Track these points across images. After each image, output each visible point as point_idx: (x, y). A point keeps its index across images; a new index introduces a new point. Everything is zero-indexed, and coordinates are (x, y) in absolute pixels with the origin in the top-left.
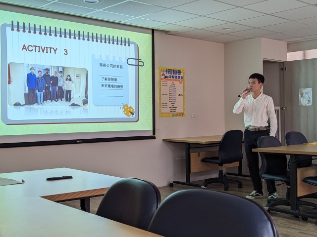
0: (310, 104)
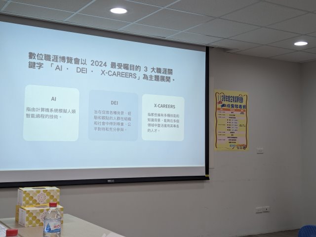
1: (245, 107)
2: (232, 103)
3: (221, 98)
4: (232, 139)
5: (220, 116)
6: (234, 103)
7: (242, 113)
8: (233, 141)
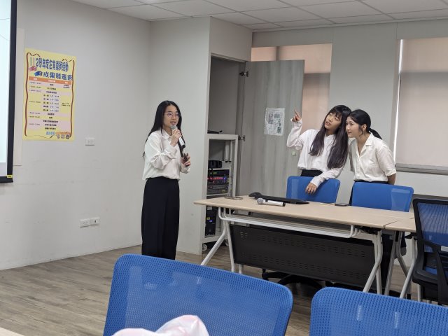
0: (281, 134)
1: (71, 77)
2: (52, 71)
3: (36, 62)
4: (50, 123)
5: (33, 89)
6: (55, 72)
7: (67, 87)
8: (52, 127)
